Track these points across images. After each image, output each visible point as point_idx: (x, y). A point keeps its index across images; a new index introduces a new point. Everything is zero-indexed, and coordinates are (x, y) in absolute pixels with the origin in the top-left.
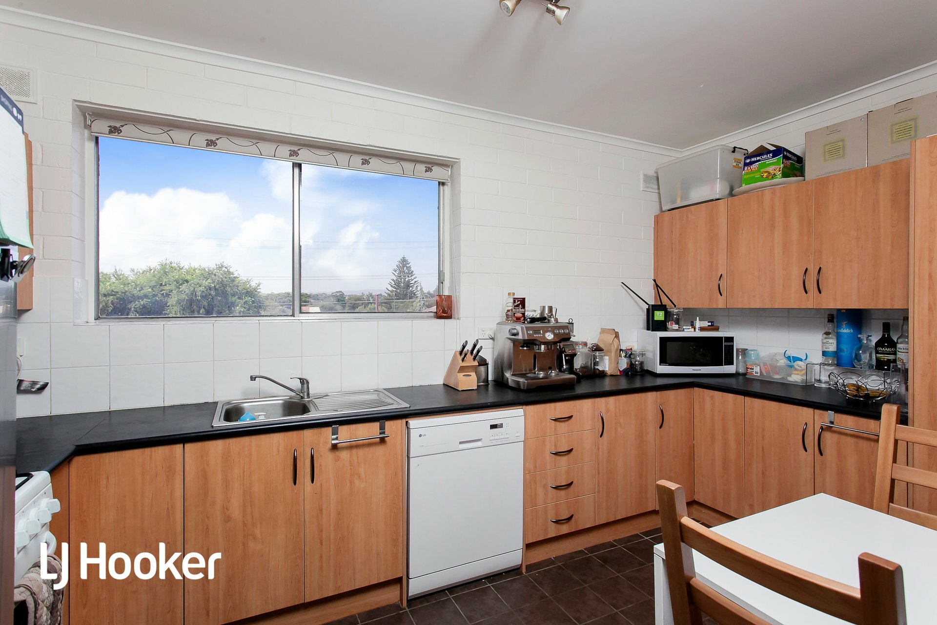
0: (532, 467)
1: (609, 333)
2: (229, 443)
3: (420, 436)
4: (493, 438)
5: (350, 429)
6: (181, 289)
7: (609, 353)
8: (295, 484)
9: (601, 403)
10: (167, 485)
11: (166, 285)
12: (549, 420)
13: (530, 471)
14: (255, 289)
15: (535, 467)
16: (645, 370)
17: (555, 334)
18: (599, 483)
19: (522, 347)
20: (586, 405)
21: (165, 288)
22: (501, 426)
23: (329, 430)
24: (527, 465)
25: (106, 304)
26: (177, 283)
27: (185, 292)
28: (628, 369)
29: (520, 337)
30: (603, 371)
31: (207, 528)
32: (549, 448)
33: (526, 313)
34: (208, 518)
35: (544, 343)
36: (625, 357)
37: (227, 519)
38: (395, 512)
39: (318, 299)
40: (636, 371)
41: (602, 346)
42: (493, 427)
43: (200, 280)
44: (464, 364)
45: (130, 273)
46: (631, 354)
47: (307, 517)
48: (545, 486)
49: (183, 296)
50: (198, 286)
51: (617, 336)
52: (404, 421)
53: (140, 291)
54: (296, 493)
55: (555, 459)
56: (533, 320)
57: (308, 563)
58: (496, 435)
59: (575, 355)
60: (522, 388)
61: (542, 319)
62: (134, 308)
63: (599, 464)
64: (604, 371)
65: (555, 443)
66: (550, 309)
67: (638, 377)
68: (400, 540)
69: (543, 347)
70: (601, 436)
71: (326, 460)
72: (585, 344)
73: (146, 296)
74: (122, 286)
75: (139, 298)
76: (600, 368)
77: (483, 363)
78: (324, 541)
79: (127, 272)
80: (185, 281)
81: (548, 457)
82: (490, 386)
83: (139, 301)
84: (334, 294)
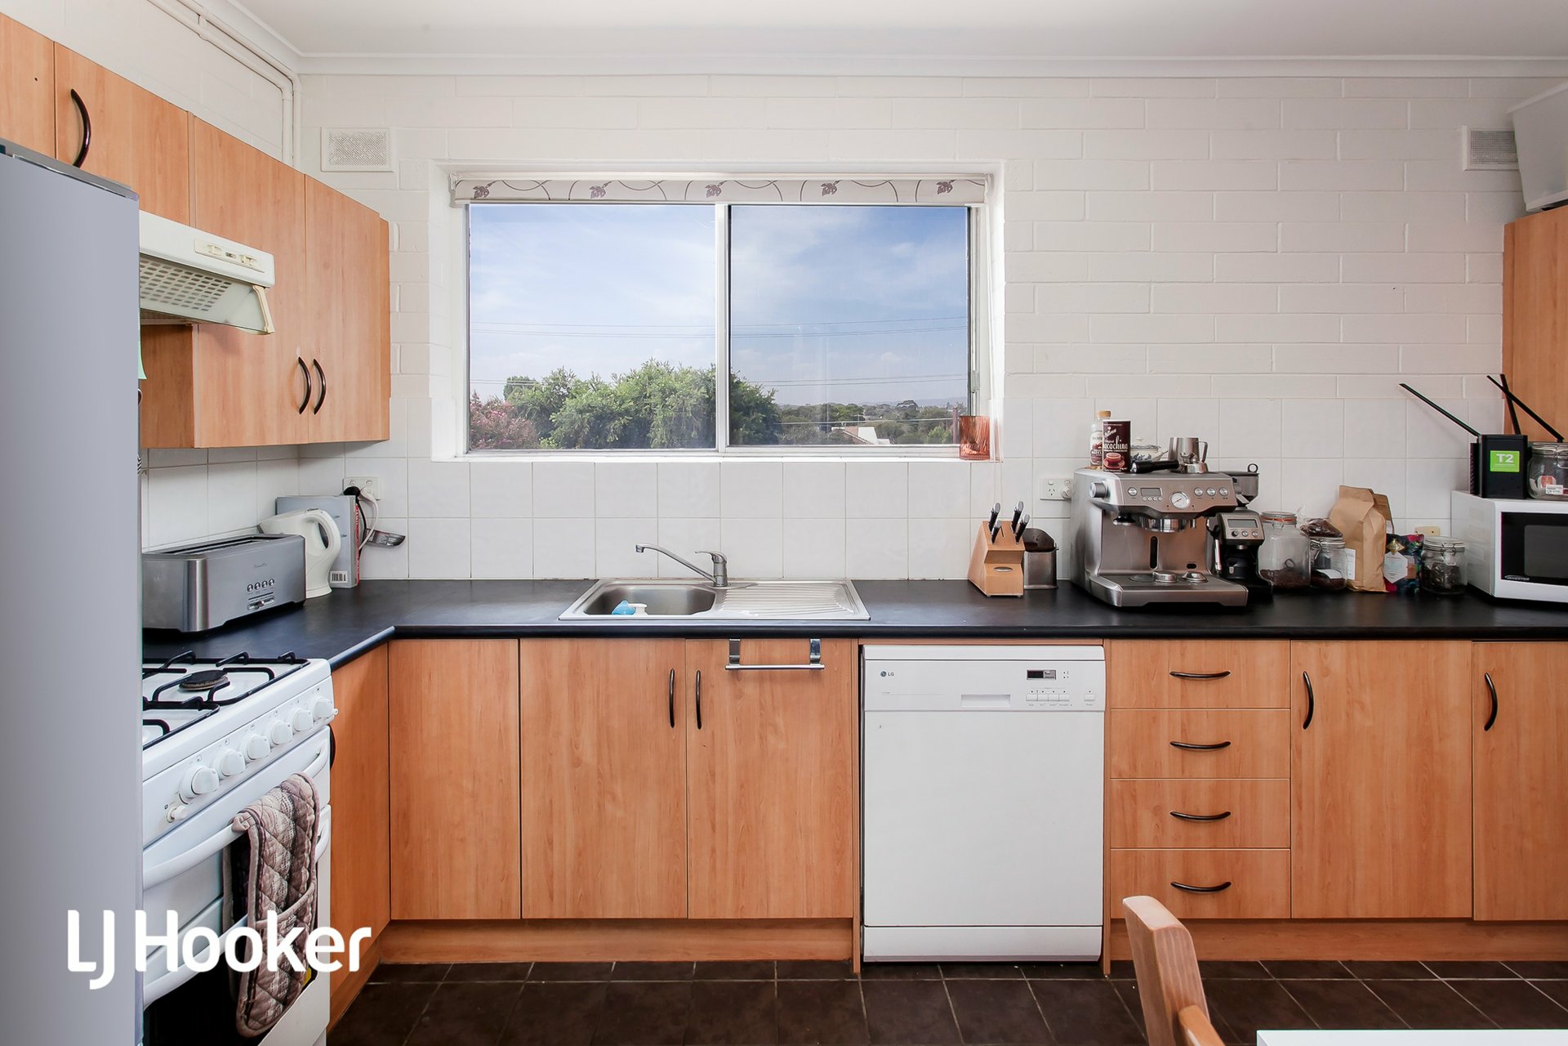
0: (1125, 767)
1: (1359, 498)
2: (578, 648)
3: (884, 674)
4: (1034, 697)
5: (760, 648)
6: (667, 403)
7: (1356, 543)
8: (673, 725)
9: (1308, 653)
10: (499, 698)
11: (649, 397)
12: (1167, 677)
13: (1120, 775)
14: (768, 400)
15: (1134, 767)
16: (1462, 586)
17: (1194, 497)
18: (1300, 828)
19: (1118, 520)
20: (1267, 652)
21: (649, 401)
22: (1052, 675)
23: (724, 645)
24: (1115, 759)
25: (582, 423)
26: (664, 393)
27: (672, 407)
28: (1410, 580)
29: (1114, 501)
30: (1341, 581)
31: (550, 770)
32: (1168, 731)
33: (1131, 452)
34: (551, 754)
35: (1172, 515)
36: (1404, 552)
37: (576, 762)
38: (838, 802)
39: (875, 415)
40: (1439, 587)
41: (1336, 523)
42: (1033, 674)
43: (690, 389)
44: (995, 548)
45: (612, 381)
46: (1421, 548)
47: (691, 782)
48: (1157, 811)
49: (671, 413)
50: (688, 398)
51: (1381, 504)
52: (855, 643)
53: (620, 405)
54: (674, 741)
55: (1183, 757)
56: (1147, 468)
57: (692, 856)
58: (1040, 692)
59: (1261, 542)
60: (1116, 605)
61: (1172, 466)
62: (614, 429)
63: (1300, 786)
64: (1343, 580)
65: (1183, 725)
66: (1195, 443)
67: (1446, 606)
68: (849, 853)
69: (1167, 522)
70: (1306, 726)
71: (720, 695)
72: (1292, 520)
73: (627, 412)
74: (599, 399)
75: (621, 414)
76: (1332, 574)
77: (1046, 547)
78: (717, 826)
79: (607, 379)
80: (673, 390)
81: (1165, 752)
82: (1059, 592)
83: (619, 419)
84: (902, 406)
